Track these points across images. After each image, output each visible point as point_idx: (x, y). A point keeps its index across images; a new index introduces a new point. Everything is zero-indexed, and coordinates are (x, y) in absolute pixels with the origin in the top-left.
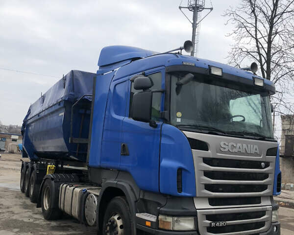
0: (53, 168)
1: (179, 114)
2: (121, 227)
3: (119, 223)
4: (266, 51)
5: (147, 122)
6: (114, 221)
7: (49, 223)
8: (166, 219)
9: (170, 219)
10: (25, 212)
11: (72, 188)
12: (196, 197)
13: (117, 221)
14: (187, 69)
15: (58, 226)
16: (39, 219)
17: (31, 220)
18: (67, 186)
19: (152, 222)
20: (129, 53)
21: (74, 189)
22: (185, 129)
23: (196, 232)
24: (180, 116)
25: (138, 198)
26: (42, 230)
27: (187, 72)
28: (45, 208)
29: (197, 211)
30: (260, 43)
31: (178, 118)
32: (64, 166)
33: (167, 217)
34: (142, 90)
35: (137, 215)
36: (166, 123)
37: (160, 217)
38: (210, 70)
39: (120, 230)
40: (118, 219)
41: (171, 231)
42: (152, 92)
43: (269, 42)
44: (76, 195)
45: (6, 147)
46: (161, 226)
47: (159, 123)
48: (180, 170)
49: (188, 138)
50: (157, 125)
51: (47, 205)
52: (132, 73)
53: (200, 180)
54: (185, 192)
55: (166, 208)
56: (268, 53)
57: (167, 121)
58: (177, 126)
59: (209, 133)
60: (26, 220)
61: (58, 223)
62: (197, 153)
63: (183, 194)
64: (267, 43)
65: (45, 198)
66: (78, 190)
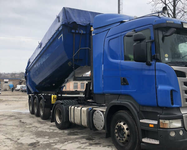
0: (56, 97)
1: (166, 55)
2: (127, 129)
3: (125, 127)
4: (173, 12)
5: (144, 62)
6: (121, 126)
7: (63, 131)
8: (165, 122)
9: (167, 122)
10: (43, 126)
11: (80, 108)
12: (181, 107)
13: (124, 126)
14: (169, 25)
15: (70, 133)
16: (56, 130)
17: (51, 131)
18: (74, 107)
19: (154, 125)
20: (117, 18)
21: (81, 109)
22: (172, 65)
23: (184, 128)
24: (167, 57)
25: (139, 111)
26: (63, 136)
27: (170, 28)
28: (58, 123)
29: (183, 115)
30: (169, 7)
31: (166, 58)
32: (63, 95)
33: (165, 121)
34: (139, 42)
35: (141, 121)
36: (158, 62)
37: (161, 121)
38: (182, 25)
39: (126, 131)
40: (124, 124)
41: (169, 129)
42: (147, 42)
43: (174, 6)
44: (84, 112)
45: (1, 87)
46: (161, 126)
47: (153, 62)
48: (172, 91)
49: (175, 70)
50: (151, 64)
51: (59, 120)
52: (123, 31)
53: (183, 96)
54: (175, 104)
55: (163, 115)
56: (174, 13)
57: (158, 60)
58: (166, 63)
59: (185, 66)
60: (48, 131)
61: (69, 131)
62: (180, 80)
63: (174, 106)
64: (173, 6)
65: (57, 116)
66: (85, 109)
